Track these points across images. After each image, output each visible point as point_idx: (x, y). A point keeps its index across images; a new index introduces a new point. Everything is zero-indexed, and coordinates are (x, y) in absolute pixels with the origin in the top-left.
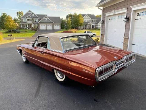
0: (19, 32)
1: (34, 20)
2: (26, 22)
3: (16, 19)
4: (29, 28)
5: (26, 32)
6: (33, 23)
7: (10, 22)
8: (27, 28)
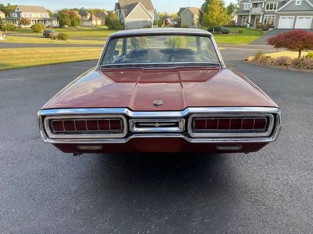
0: (227, 33)
1: (268, 6)
2: (248, 11)
3: (233, 6)
4: (251, 25)
5: (240, 32)
6: (265, 13)
7: (214, 12)
8: (248, 25)
